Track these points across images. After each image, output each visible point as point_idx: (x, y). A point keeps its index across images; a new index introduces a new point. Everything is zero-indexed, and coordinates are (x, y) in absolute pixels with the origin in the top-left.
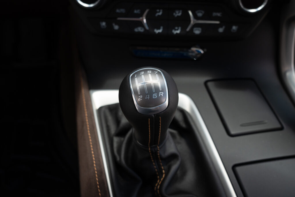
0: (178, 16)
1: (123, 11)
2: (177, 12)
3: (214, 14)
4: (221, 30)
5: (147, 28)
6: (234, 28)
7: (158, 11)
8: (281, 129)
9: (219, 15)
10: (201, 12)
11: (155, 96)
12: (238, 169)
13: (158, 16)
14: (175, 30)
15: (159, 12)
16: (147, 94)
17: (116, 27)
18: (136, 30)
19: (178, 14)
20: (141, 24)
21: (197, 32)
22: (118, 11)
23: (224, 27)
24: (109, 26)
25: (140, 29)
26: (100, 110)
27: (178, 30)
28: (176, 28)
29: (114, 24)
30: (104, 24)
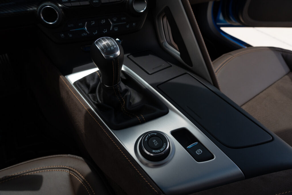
0: (103, 23)
1: (72, 25)
2: (103, 21)
3: (122, 19)
4: (128, 26)
5: (88, 33)
6: (134, 24)
7: (92, 22)
8: (171, 66)
9: (125, 18)
10: (116, 19)
11: (112, 48)
12: (159, 86)
13: (93, 24)
14: (104, 31)
15: (93, 23)
16: (108, 48)
17: (71, 36)
18: (83, 35)
19: (103, 22)
20: (84, 31)
21: (116, 29)
22: (69, 26)
23: (129, 25)
24: (66, 36)
25: (84, 34)
26: (75, 83)
27: (105, 31)
28: (105, 30)
29: (69, 34)
30: (63, 35)
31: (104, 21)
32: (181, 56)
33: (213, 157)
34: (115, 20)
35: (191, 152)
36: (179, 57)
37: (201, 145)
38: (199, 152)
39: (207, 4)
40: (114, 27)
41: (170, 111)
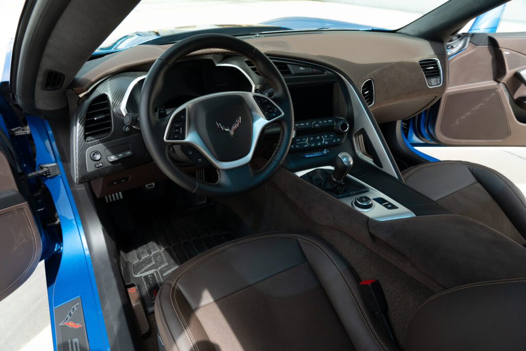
1: (299, 140)
4: (334, 141)
5: (308, 145)
6: (338, 139)
9: (332, 136)
14: (319, 144)
17: (297, 146)
19: (318, 138)
20: (306, 144)
21: (326, 143)
22: (297, 140)
24: (295, 146)
25: (306, 146)
26: (301, 177)
30: (292, 146)
32: (374, 162)
33: (397, 208)
34: (326, 137)
35: (386, 206)
36: (373, 163)
37: (390, 203)
38: (389, 206)
39: (395, 123)
40: (325, 141)
41: (370, 190)
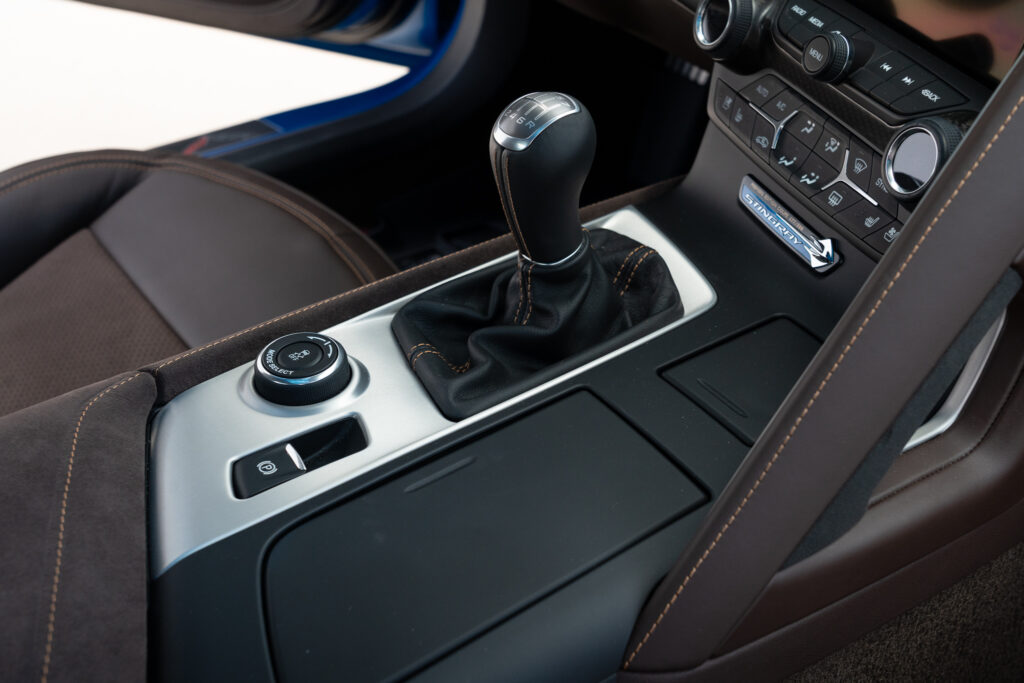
0: (829, 151)
1: (765, 92)
2: (832, 143)
3: (879, 182)
4: (870, 222)
5: (774, 146)
6: (892, 232)
7: (809, 122)
13: (805, 133)
14: (809, 177)
15: (809, 127)
17: (739, 118)
18: (758, 140)
21: (835, 200)
22: (759, 89)
23: (877, 219)
25: (763, 141)
27: (811, 178)
28: (813, 174)
29: (740, 110)
30: (729, 101)
31: (833, 147)
33: (238, 494)
34: (858, 168)
37: (288, 472)
